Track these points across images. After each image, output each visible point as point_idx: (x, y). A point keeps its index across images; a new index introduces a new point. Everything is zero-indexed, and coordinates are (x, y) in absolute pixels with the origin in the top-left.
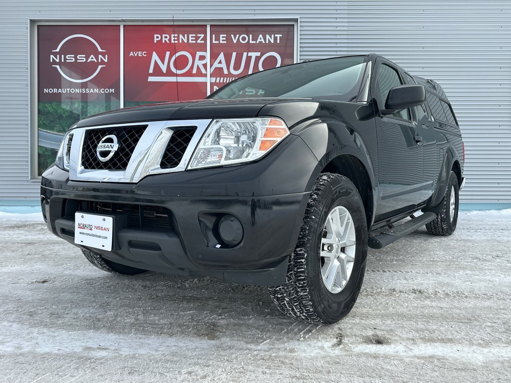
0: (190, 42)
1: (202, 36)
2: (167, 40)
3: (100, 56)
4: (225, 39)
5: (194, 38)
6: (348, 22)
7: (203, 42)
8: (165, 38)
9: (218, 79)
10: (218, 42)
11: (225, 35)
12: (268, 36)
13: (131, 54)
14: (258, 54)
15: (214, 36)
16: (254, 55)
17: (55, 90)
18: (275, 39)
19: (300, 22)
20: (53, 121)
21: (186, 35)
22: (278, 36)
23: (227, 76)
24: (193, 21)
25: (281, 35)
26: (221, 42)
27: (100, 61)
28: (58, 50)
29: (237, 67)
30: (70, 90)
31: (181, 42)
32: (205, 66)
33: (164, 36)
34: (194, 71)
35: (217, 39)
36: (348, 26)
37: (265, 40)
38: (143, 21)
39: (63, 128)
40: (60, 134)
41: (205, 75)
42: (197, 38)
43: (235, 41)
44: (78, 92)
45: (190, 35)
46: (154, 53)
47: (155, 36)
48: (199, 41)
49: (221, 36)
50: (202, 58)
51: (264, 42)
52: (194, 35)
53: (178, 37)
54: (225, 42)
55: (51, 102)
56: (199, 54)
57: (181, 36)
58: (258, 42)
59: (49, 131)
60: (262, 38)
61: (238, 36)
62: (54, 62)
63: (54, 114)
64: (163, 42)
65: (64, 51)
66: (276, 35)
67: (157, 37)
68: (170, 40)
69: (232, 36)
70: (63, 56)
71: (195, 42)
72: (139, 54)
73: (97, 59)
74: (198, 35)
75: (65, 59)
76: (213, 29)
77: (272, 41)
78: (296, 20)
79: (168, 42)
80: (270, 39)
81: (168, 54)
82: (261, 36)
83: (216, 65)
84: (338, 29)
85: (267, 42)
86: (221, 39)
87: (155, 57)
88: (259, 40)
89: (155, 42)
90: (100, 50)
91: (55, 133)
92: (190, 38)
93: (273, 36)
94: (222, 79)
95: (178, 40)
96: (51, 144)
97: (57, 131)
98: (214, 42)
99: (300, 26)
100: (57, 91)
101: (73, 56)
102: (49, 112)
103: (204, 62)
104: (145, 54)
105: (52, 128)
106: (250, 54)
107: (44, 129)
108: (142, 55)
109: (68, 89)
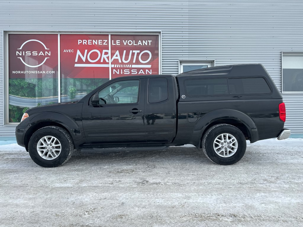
0: (99, 44)
1: (106, 41)
2: (85, 43)
3: (46, 52)
4: (119, 43)
5: (101, 42)
6: (189, 34)
7: (107, 44)
8: (85, 42)
9: (116, 65)
10: (115, 44)
11: (119, 41)
12: (144, 41)
13: (65, 51)
14: (139, 51)
15: (113, 41)
16: (136, 52)
17: (19, 72)
18: (148, 43)
19: (162, 33)
20: (18, 90)
21: (97, 40)
22: (150, 41)
23: (120, 64)
24: (100, 32)
25: (151, 41)
26: (117, 44)
27: (46, 55)
28: (21, 48)
29: (126, 59)
30: (28, 72)
31: (94, 44)
32: (108, 58)
33: (84, 40)
34: (102, 61)
35: (115, 43)
36: (189, 36)
37: (142, 44)
38: (71, 32)
39: (24, 94)
40: (22, 97)
41: (108, 63)
42: (103, 42)
43: (125, 44)
44: (33, 73)
45: (99, 41)
46: (78, 50)
47: (79, 40)
48: (104, 44)
49: (117, 41)
50: (106, 53)
51: (141, 45)
52: (102, 40)
53: (92, 41)
54: (119, 44)
55: (17, 79)
56: (104, 51)
57: (94, 41)
58: (138, 45)
59: (15, 96)
60: (141, 42)
61: (127, 41)
62: (19, 56)
63: (19, 86)
64: (84, 44)
65: (25, 49)
66: (148, 41)
67: (80, 41)
68: (87, 43)
69: (123, 41)
70: (24, 52)
71: (102, 44)
72: (69, 51)
73: (44, 54)
74: (104, 40)
75: (25, 54)
76: (113, 37)
77: (146, 44)
78: (160, 32)
79: (86, 44)
80: (145, 43)
81: (86, 51)
82: (140, 41)
83: (114, 57)
84: (183, 37)
85: (144, 45)
86: (117, 43)
87: (79, 52)
88: (139, 43)
89: (79, 44)
90: (46, 49)
91: (19, 97)
92: (99, 42)
93: (147, 41)
94: (118, 65)
95: (92, 43)
96: (17, 103)
97: (20, 96)
98: (113, 44)
99: (162, 36)
100: (21, 73)
101: (30, 52)
102: (15, 85)
103: (107, 56)
104: (73, 51)
105: (17, 94)
106: (134, 51)
107: (12, 94)
108: (71, 51)
109: (27, 71)
